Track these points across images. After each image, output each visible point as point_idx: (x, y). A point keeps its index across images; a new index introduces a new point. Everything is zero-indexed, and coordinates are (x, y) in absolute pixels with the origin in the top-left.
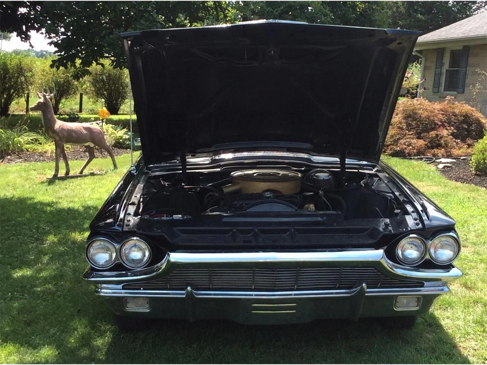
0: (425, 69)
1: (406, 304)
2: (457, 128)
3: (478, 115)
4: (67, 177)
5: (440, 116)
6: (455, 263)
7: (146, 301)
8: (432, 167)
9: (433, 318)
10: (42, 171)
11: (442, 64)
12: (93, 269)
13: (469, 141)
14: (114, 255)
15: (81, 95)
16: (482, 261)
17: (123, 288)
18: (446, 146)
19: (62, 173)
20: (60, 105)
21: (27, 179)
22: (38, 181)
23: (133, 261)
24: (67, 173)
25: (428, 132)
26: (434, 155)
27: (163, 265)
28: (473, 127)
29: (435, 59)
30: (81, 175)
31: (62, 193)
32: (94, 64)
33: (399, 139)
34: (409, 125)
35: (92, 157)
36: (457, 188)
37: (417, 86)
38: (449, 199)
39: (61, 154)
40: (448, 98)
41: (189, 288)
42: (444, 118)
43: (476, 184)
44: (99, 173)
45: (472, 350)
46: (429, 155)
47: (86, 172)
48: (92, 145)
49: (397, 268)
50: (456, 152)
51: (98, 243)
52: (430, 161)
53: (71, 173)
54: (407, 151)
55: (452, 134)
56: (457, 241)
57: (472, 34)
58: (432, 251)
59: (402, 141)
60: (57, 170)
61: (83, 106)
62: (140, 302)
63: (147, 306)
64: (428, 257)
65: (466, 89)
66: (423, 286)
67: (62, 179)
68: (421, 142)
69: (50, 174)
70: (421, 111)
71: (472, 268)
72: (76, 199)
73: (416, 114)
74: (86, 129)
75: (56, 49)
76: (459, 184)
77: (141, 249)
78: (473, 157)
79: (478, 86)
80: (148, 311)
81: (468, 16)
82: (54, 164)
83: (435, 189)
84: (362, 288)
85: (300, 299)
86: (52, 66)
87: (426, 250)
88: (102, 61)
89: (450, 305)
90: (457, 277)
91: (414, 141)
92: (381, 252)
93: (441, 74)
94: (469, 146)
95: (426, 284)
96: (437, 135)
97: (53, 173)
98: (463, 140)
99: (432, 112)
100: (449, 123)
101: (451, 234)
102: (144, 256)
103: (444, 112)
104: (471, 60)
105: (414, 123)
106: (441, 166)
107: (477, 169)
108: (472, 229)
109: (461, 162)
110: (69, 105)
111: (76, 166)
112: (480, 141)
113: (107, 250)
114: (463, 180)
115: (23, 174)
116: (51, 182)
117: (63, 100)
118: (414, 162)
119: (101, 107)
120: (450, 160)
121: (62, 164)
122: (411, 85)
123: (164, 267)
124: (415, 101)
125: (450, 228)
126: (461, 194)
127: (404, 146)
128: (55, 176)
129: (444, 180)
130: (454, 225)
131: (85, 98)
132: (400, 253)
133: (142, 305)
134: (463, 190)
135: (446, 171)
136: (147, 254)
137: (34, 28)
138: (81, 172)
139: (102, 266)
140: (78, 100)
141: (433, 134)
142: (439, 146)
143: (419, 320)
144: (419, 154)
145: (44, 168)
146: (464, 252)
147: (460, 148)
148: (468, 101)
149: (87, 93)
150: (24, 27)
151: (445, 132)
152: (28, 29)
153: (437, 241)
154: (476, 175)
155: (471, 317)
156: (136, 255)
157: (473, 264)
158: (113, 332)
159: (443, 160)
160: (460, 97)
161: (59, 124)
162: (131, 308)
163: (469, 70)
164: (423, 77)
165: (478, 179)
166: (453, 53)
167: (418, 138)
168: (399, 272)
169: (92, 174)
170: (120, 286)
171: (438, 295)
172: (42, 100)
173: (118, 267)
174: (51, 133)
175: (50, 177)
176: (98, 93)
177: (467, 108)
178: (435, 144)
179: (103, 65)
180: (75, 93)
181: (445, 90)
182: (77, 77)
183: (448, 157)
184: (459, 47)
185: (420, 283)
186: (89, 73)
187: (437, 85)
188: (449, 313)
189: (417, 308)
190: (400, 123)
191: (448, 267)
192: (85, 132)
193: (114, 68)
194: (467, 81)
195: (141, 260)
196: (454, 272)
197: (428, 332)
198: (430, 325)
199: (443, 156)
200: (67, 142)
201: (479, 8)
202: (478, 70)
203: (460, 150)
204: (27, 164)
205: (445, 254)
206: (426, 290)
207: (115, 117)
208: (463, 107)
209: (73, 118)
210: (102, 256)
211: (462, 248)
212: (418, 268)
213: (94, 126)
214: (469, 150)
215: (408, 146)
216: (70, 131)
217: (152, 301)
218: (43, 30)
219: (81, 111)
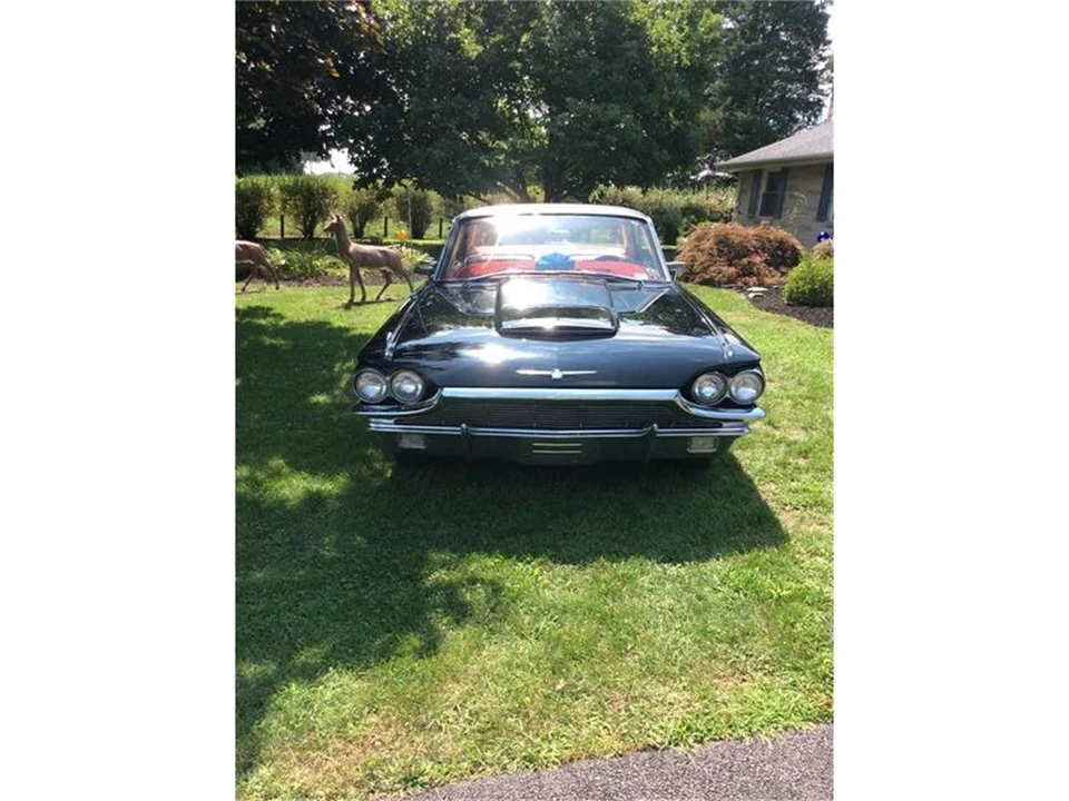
0: (741, 192)
1: (701, 444)
2: (772, 256)
3: (794, 241)
4: (363, 302)
5: (754, 242)
6: (758, 402)
7: (420, 437)
8: (742, 296)
9: (733, 458)
10: (337, 296)
11: (759, 187)
12: (363, 403)
13: (783, 270)
14: (384, 388)
15: (386, 219)
16: (788, 397)
17: (396, 423)
18: (758, 274)
19: (358, 298)
20: (365, 230)
21: (322, 304)
22: (334, 306)
23: (405, 394)
24: (364, 298)
25: (740, 259)
26: (746, 284)
27: (434, 400)
28: (788, 254)
29: (751, 181)
30: (378, 301)
31: (356, 320)
32: (396, 186)
33: (709, 266)
34: (720, 251)
35: (389, 282)
36: (767, 318)
37: (732, 210)
38: (758, 329)
39: (356, 278)
40: (763, 222)
41: (464, 425)
42: (758, 245)
43: (787, 315)
44: (395, 298)
45: (771, 495)
46: (740, 284)
47: (382, 297)
48: (388, 270)
49: (692, 406)
50: (768, 280)
51: (366, 374)
52: (741, 290)
53: (368, 299)
54: (716, 279)
55: (766, 261)
56: (761, 378)
57: (791, 155)
58: (733, 389)
59: (712, 269)
60: (353, 295)
61: (389, 230)
62: (414, 438)
63: (422, 442)
64: (728, 395)
65: (783, 214)
66: (720, 426)
67: (358, 304)
68: (732, 270)
69: (346, 299)
70: (734, 237)
71: (777, 404)
72: (370, 326)
73: (728, 239)
74: (382, 252)
75: (356, 169)
76: (769, 314)
77: (413, 382)
78: (786, 286)
79: (795, 210)
80: (423, 447)
81: (788, 136)
82: (349, 289)
83: (744, 319)
84: (653, 429)
85: (586, 439)
86: (354, 188)
87: (727, 388)
88: (404, 181)
89: (750, 445)
90: (759, 418)
91: (725, 268)
92: (675, 391)
93: (757, 197)
94: (783, 274)
95: (725, 424)
96: (749, 263)
97: (349, 298)
98: (777, 268)
99: (746, 237)
100: (763, 250)
101: (755, 370)
102: (417, 389)
103: (758, 237)
104: (790, 183)
105: (726, 249)
106: (751, 295)
107: (789, 298)
108: (780, 362)
109: (774, 291)
110: (374, 228)
111: (372, 291)
112: (795, 269)
113: (377, 382)
114: (775, 311)
115: (319, 298)
116: (347, 307)
117: (368, 224)
118: (724, 291)
119: (404, 231)
120: (762, 289)
121: (358, 290)
122: (725, 209)
123: (435, 402)
124: (728, 226)
125: (755, 364)
126: (771, 325)
127: (714, 274)
128: (351, 302)
129: (754, 310)
130: (759, 360)
131: (390, 221)
132: (697, 390)
133: (418, 442)
134: (772, 321)
135: (756, 301)
136: (420, 387)
137: (336, 147)
138: (378, 298)
139: (371, 399)
140: (383, 224)
141: (745, 260)
142: (751, 274)
143: (716, 461)
144: (730, 282)
145: (341, 293)
146: (769, 387)
147: (773, 277)
148: (783, 227)
149: (391, 217)
150: (325, 146)
151: (757, 259)
152: (328, 148)
153: (738, 378)
154: (788, 305)
155: (773, 458)
156: (410, 388)
157: (779, 400)
158: (393, 468)
159: (755, 289)
160: (776, 222)
161: (354, 246)
162: (406, 444)
163: (787, 194)
164: (739, 200)
165: (790, 309)
166: (771, 174)
167: (730, 265)
168: (694, 411)
169: (389, 300)
170: (392, 421)
171: (737, 437)
172: (335, 221)
173: (389, 401)
174: (345, 256)
175: (346, 302)
176: (403, 217)
177: (782, 233)
178: (747, 272)
179: (405, 186)
180: (379, 217)
181: (761, 214)
182: (380, 199)
183: (760, 285)
184: (778, 168)
185: (718, 423)
186: (391, 195)
187: (752, 210)
188: (748, 454)
189: (714, 450)
190: (711, 249)
191: (750, 406)
192: (380, 255)
193: (416, 189)
194: (784, 206)
195: (414, 393)
196: (757, 411)
197: (726, 474)
198: (728, 466)
199: (755, 285)
200: (363, 265)
201: (800, 128)
202: (796, 193)
203: (773, 278)
204: (324, 288)
205: (746, 393)
206: (725, 430)
207: (420, 242)
208: (778, 233)
209: (375, 241)
210: (372, 388)
211: (767, 384)
212: (716, 407)
213: (393, 251)
214: (782, 279)
215: (719, 273)
216: (365, 255)
217: (427, 437)
218: (346, 150)
219: (386, 235)
